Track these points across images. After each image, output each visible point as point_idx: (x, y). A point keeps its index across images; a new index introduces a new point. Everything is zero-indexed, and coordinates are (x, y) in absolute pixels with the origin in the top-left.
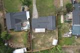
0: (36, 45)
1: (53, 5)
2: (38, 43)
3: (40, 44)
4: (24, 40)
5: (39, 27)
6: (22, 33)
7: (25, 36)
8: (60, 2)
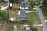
1: (34, 20)
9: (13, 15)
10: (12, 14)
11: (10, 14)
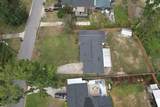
0: (137, 67)
2: (132, 62)
3: (134, 59)
5: (101, 59)
6: (114, 98)
7: (121, 91)
8: (54, 27)
9: (128, 51)
11: (140, 53)
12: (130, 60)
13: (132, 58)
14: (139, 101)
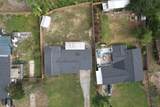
0: (84, 16)
2: (79, 21)
3: (77, 18)
4: (108, 26)
5: (77, 52)
6: (113, 42)
7: (106, 35)
8: (36, 101)
10: (71, 16)
11: (70, 11)
12: (77, 22)
13: (74, 20)
14: (116, 21)
